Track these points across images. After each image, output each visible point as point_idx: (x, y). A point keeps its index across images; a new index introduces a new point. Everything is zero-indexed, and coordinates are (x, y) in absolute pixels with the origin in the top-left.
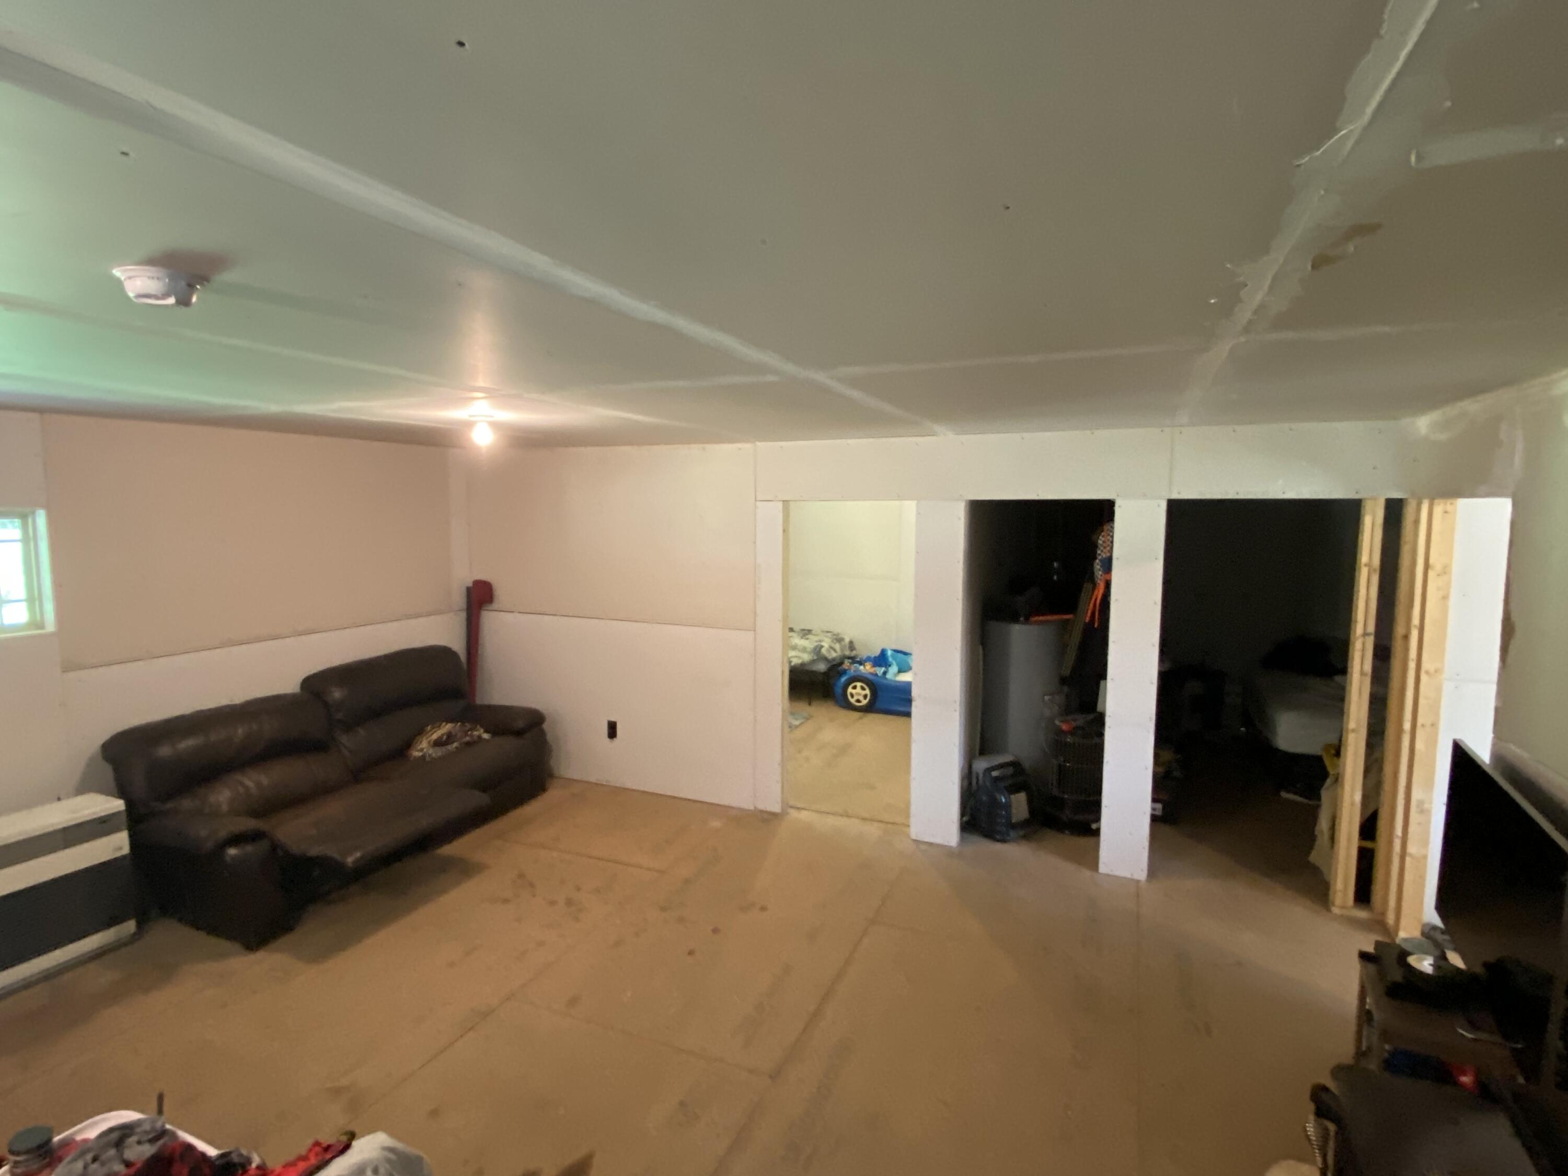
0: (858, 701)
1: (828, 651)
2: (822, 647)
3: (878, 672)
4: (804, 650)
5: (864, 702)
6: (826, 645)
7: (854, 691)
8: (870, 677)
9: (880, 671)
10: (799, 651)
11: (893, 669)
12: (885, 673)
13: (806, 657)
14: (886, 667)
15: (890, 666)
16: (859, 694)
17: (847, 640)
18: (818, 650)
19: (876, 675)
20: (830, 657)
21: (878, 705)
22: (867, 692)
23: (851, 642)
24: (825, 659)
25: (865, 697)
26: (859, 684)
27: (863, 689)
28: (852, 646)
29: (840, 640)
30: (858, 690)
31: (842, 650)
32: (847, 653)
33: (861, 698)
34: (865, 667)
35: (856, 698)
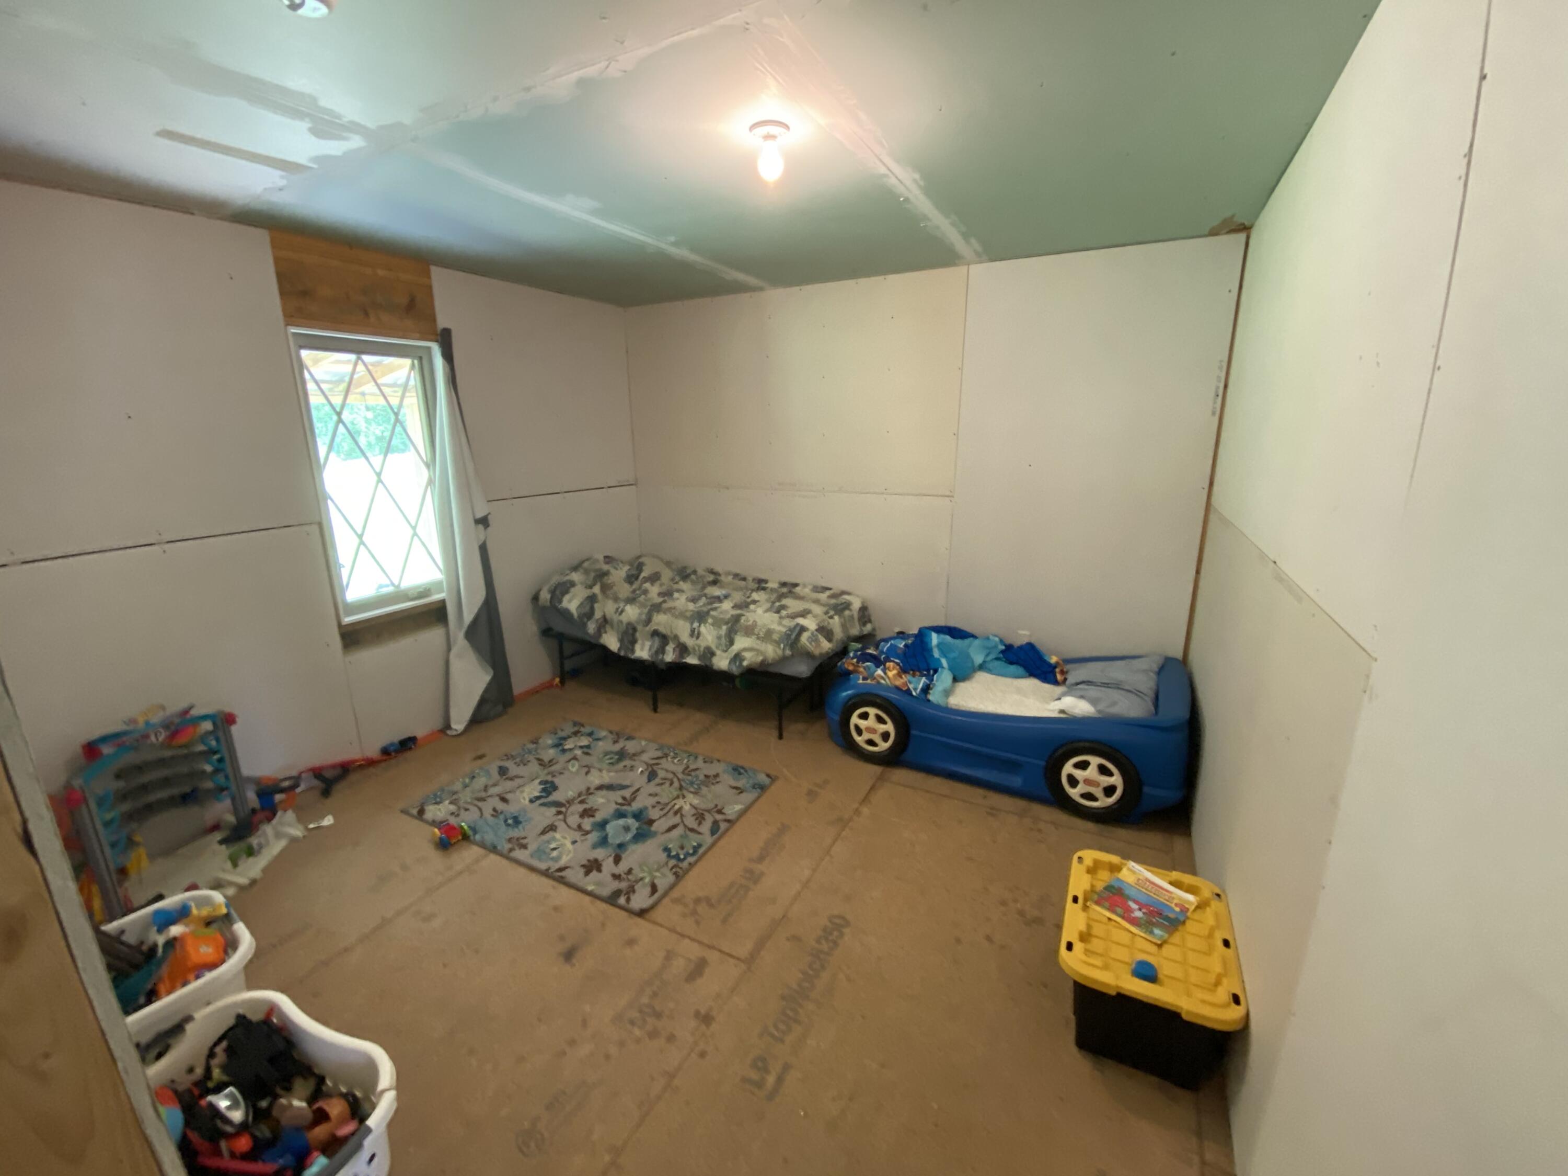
0: (871, 742)
1: (813, 639)
2: (803, 629)
3: (911, 687)
4: (768, 636)
5: (884, 746)
6: (810, 623)
7: (863, 724)
8: (893, 696)
9: (917, 684)
10: (758, 638)
11: (943, 679)
12: (926, 689)
13: (771, 651)
14: (927, 676)
15: (936, 671)
16: (871, 730)
17: (856, 604)
18: (793, 637)
19: (908, 692)
20: (817, 652)
21: (908, 755)
22: (889, 727)
23: (864, 609)
24: (809, 655)
25: (885, 736)
26: (872, 711)
27: (880, 720)
28: (865, 614)
29: (841, 608)
30: (871, 722)
31: (844, 626)
32: (855, 631)
33: (877, 738)
34: (884, 671)
35: (866, 736)
